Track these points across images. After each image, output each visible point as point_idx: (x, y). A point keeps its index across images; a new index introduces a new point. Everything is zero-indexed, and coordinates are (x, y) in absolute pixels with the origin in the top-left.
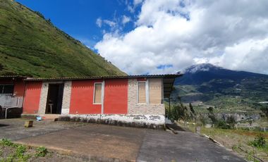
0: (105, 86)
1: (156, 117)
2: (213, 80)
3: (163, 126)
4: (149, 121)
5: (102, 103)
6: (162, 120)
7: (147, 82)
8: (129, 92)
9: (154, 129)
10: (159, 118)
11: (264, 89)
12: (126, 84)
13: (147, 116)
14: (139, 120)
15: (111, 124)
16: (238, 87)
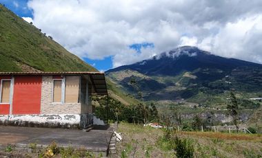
0: (15, 83)
1: (71, 117)
2: (199, 69)
3: (77, 125)
4: (63, 121)
5: (10, 102)
6: (77, 119)
7: (63, 80)
8: (43, 91)
9: (68, 128)
10: (74, 117)
11: (256, 82)
12: (40, 82)
13: (62, 116)
14: (53, 120)
15: (20, 126)
16: (227, 79)
